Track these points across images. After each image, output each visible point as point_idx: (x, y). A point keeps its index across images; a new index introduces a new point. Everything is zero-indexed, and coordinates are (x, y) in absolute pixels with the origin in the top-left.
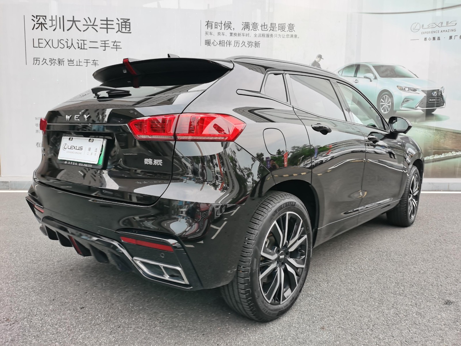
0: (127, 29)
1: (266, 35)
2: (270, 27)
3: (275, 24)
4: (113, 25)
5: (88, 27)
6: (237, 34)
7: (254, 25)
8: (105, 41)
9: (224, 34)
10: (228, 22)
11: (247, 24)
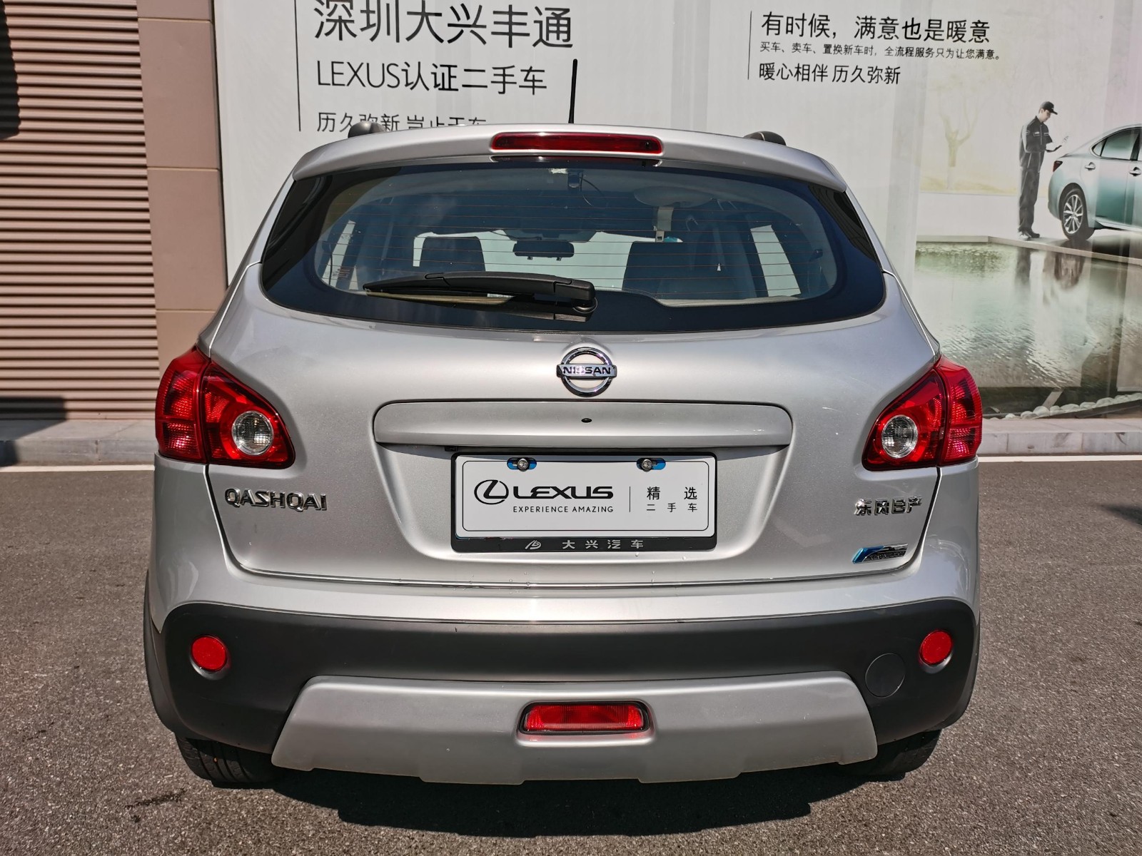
0: (561, 35)
1: (914, 53)
2: (927, 28)
3: (940, 21)
4: (525, 24)
5: (462, 32)
6: (843, 48)
7: (886, 23)
8: (504, 69)
9: (809, 47)
10: (820, 16)
11: (868, 21)
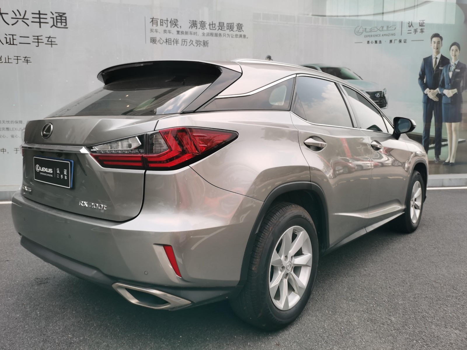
0: (63, 23)
1: (214, 34)
2: (219, 26)
3: (224, 23)
4: (46, 19)
5: (18, 21)
6: (185, 32)
7: (202, 23)
8: (38, 36)
9: (170, 31)
10: (174, 19)
11: (194, 22)
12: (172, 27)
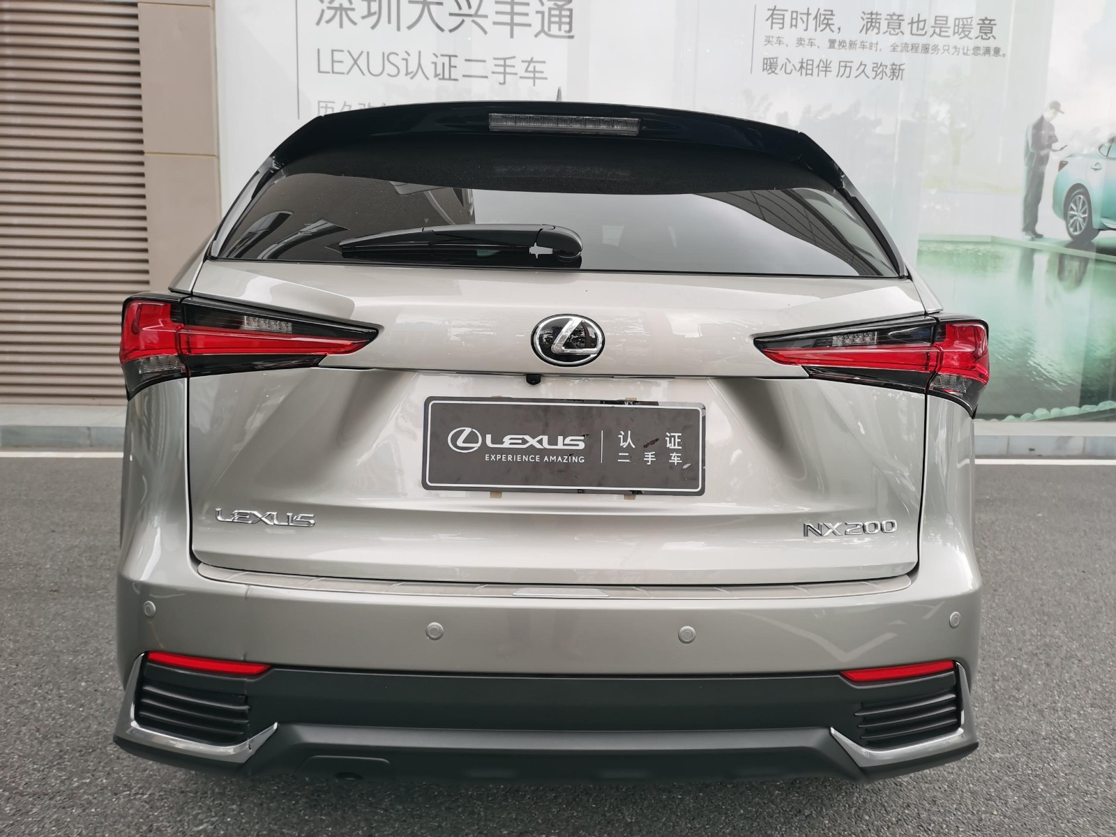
0: (563, 26)
1: (920, 46)
2: (933, 24)
3: (947, 17)
4: (527, 14)
5: (463, 21)
6: (847, 43)
7: (892, 19)
8: (505, 59)
9: (813, 41)
10: (825, 10)
11: (874, 16)
12: (819, 29)
